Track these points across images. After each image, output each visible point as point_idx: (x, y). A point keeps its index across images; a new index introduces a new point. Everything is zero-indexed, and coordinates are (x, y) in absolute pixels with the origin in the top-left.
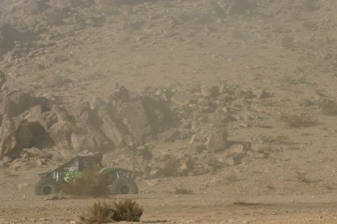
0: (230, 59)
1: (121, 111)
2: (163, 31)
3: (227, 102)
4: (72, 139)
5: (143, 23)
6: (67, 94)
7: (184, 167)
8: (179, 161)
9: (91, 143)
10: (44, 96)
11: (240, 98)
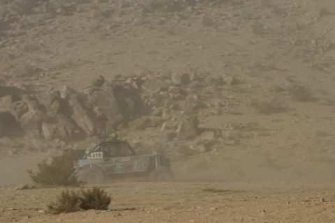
0: (201, 47)
1: (92, 99)
2: (133, 20)
3: (198, 89)
4: (43, 128)
5: (113, 11)
6: (37, 83)
8: (150, 148)
9: (62, 132)
10: (15, 85)
11: (211, 85)
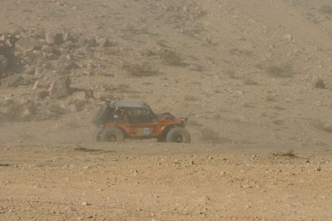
3: (70, 49)
7: (27, 112)
8: (22, 106)
11: (84, 46)
